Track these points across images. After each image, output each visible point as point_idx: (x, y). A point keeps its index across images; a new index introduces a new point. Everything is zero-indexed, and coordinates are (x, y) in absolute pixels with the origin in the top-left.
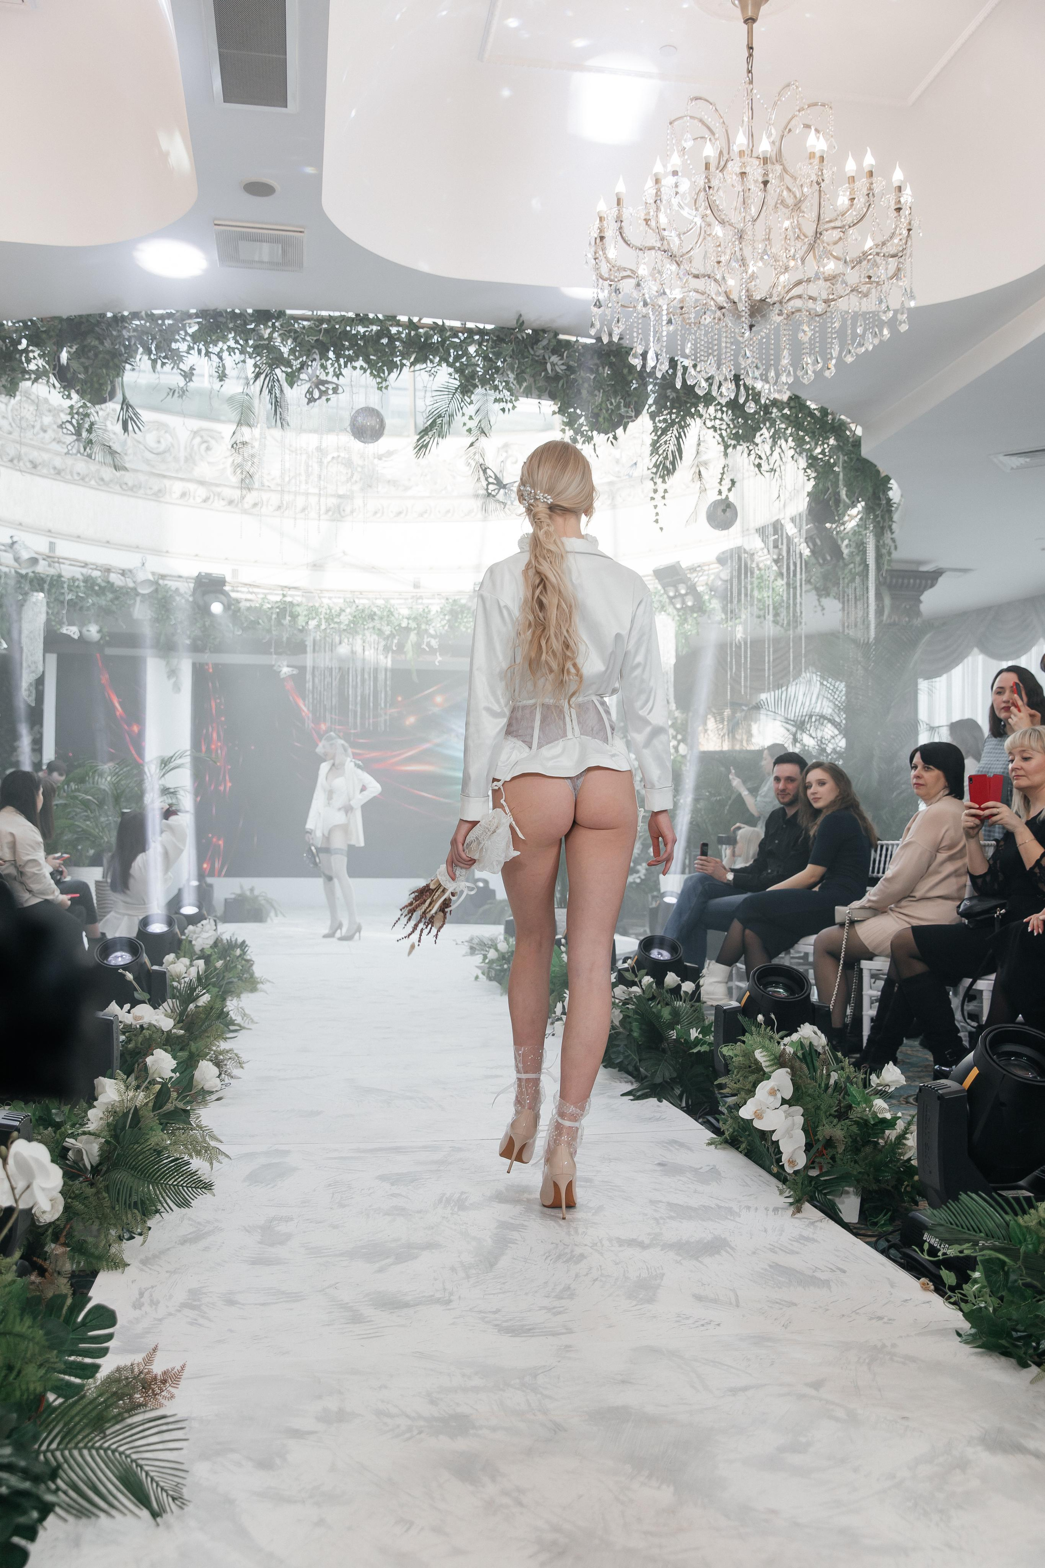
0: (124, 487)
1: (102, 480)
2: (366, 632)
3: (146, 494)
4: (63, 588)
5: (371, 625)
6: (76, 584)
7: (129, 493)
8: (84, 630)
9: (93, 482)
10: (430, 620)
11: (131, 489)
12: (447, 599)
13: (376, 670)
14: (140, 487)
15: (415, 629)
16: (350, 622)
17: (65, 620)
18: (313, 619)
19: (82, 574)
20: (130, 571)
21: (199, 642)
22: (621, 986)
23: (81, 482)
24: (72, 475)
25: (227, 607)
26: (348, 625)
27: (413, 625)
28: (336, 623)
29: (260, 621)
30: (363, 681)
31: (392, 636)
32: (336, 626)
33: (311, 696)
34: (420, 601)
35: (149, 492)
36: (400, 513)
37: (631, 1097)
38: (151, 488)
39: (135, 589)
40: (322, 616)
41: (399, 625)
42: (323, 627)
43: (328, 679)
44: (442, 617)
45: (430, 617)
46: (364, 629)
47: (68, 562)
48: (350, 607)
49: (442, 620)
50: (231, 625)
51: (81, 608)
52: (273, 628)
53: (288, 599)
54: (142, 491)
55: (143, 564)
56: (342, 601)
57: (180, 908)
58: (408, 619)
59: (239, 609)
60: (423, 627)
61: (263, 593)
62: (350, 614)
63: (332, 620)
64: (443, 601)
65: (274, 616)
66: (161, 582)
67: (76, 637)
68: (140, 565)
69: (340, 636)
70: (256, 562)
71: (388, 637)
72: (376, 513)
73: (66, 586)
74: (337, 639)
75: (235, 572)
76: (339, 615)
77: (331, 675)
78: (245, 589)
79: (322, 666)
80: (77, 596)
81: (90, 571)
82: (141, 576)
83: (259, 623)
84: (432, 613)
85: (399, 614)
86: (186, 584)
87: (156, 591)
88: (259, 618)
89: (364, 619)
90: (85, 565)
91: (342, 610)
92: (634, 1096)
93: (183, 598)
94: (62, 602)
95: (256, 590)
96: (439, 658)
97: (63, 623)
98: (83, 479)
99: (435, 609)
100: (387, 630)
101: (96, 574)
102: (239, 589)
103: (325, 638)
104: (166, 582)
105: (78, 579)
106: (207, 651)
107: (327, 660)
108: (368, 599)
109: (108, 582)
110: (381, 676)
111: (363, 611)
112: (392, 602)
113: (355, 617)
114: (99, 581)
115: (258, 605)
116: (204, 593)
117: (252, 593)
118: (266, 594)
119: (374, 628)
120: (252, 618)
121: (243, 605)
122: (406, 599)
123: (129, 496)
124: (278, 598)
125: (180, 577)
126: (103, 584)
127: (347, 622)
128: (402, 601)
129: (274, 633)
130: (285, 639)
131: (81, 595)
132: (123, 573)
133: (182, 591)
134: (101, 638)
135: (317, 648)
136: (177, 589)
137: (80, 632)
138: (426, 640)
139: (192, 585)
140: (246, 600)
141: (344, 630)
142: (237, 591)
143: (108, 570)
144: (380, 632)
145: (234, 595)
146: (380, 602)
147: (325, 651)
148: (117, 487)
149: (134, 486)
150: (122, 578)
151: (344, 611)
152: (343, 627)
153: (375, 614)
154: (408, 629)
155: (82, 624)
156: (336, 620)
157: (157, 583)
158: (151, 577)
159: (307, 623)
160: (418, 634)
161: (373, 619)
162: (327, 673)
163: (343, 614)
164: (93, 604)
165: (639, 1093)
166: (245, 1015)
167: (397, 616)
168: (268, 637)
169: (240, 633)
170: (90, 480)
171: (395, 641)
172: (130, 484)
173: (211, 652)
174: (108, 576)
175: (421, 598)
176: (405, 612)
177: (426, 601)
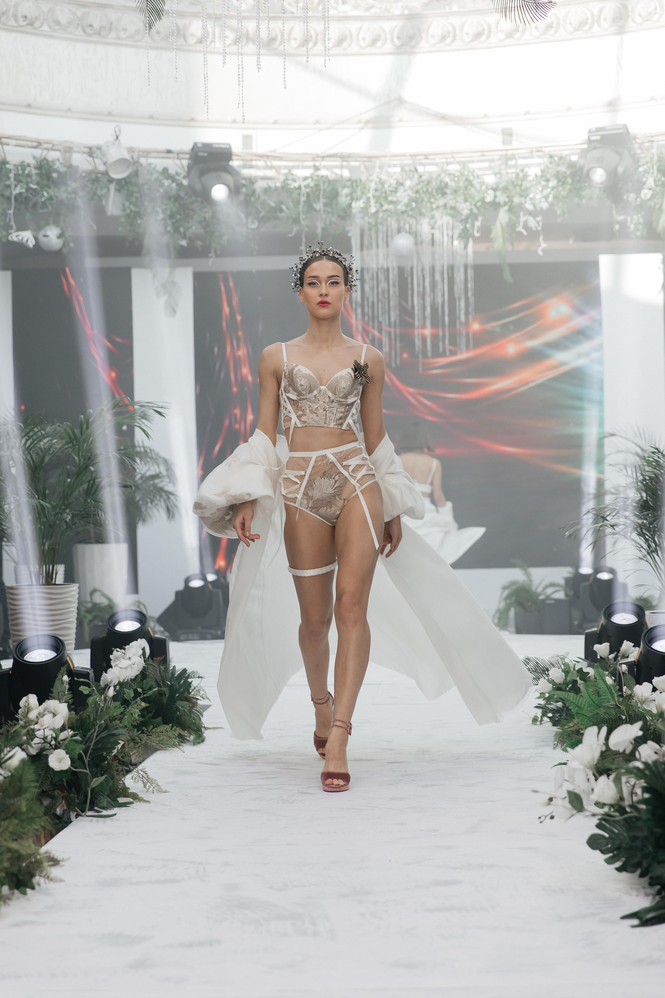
0: (88, 30)
1: (58, 23)
2: (437, 214)
3: (119, 38)
4: (9, 178)
5: (441, 202)
6: (27, 172)
7: (96, 38)
8: (40, 236)
9: (45, 28)
10: (527, 189)
11: (99, 33)
12: (551, 157)
13: (451, 268)
14: (111, 29)
15: (505, 204)
16: (412, 200)
17: (13, 223)
18: (358, 199)
19: (34, 157)
20: (99, 148)
21: (199, 243)
22: (650, 743)
23: (29, 29)
24: (16, 20)
25: (234, 191)
26: (407, 205)
27: (502, 198)
28: (391, 202)
29: (284, 207)
30: (433, 284)
31: (472, 216)
32: (391, 207)
33: (359, 311)
34: (513, 162)
35: (122, 35)
36: (478, 35)
37: (636, 922)
38: (125, 30)
39: (106, 173)
40: (370, 195)
41: (482, 200)
42: (373, 210)
43: (383, 285)
44: (544, 183)
45: (526, 184)
46: (432, 209)
47: (14, 142)
48: (411, 179)
49: (544, 187)
50: (243, 216)
51: (35, 204)
52: (302, 216)
53: (323, 172)
54: (113, 35)
55: (117, 137)
56: (398, 170)
57: (115, 623)
58: (495, 190)
59: (254, 192)
60: (516, 200)
61: (286, 167)
62: (410, 188)
63: (386, 198)
64: (546, 160)
65: (303, 199)
66: (143, 161)
67: (31, 243)
68: (111, 139)
69: (398, 222)
70: (276, 122)
71: (466, 220)
72: (444, 38)
73: (12, 175)
74: (394, 225)
75: (247, 140)
76: (395, 191)
77: (387, 279)
78: (261, 163)
79: (374, 266)
80: (28, 189)
81: (45, 152)
82: (114, 154)
83: (281, 211)
84: (530, 178)
85: (482, 183)
86: (178, 162)
87: (136, 174)
88: (282, 203)
89: (431, 194)
90: (38, 144)
91: (400, 184)
92: (640, 918)
93: (174, 180)
94: (9, 199)
95: (276, 163)
96: (544, 245)
97: (11, 228)
98: (31, 24)
99: (533, 172)
100: (465, 208)
101: (52, 155)
102: (254, 163)
103: (376, 225)
104: (150, 160)
105: (29, 165)
106: (212, 254)
107: (381, 257)
108: (436, 164)
109: (70, 166)
110: (459, 277)
111: (429, 182)
112: (473, 166)
113: (417, 192)
114: (57, 165)
115: (278, 185)
116: (202, 173)
117: (272, 167)
118: (290, 168)
119: (445, 206)
120: (273, 204)
121: (260, 185)
122: (492, 161)
123: (95, 42)
124: (308, 172)
125: (169, 152)
126: (63, 169)
127: (406, 201)
128: (486, 165)
129: (302, 222)
130: (319, 231)
131: (33, 186)
132: (91, 152)
133: (172, 171)
134: (64, 246)
135: (366, 241)
136: (165, 170)
137: (36, 239)
138: (522, 219)
139: (185, 162)
140: (263, 178)
141: (403, 212)
142: (251, 167)
143: (68, 150)
144: (454, 211)
145: (246, 172)
146: (454, 168)
147: (377, 246)
148: (79, 32)
149: (102, 27)
150: (90, 159)
151: (402, 184)
152: (401, 207)
153: (446, 185)
154: (495, 205)
155: (37, 228)
156: (390, 198)
157: (136, 163)
158: (127, 156)
159: (350, 205)
160: (510, 210)
161: (444, 194)
162: (381, 277)
163: (401, 189)
164: (50, 198)
165: (650, 915)
166: (148, 779)
167: (478, 186)
168: (295, 229)
169: (255, 226)
170: (42, 25)
171: (478, 224)
172: (96, 25)
173: (217, 256)
174: (70, 158)
175: (513, 157)
176: (490, 180)
177: (521, 162)
